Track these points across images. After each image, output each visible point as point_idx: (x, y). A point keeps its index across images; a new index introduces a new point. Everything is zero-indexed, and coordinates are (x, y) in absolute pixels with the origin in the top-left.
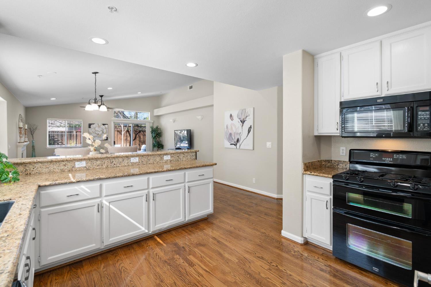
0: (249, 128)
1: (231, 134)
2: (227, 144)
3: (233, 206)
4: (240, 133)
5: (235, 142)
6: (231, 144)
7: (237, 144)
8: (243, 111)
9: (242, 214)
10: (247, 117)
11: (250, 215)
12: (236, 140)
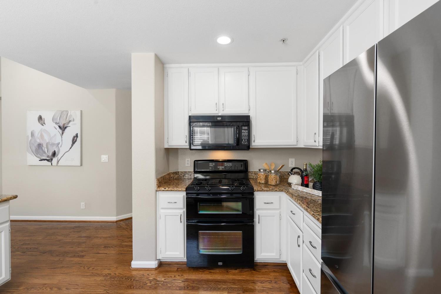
0: (74, 137)
1: (40, 146)
2: (33, 160)
4: (59, 143)
6: (41, 160)
7: (52, 160)
10: (70, 121)
12: (50, 154)
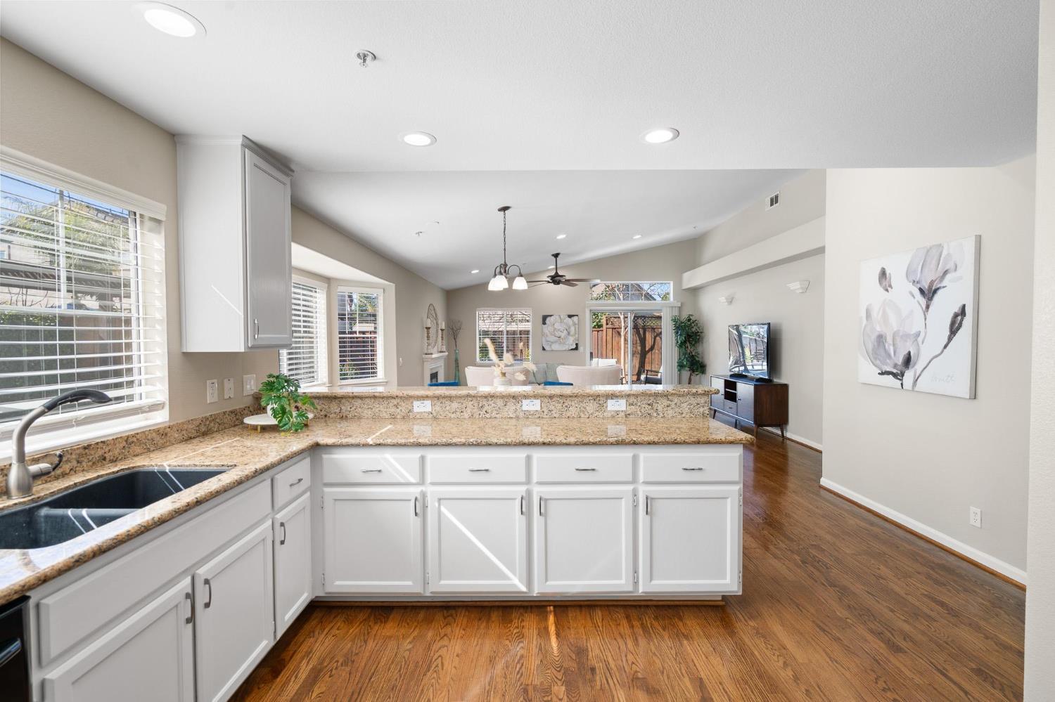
0: (956, 315)
1: (881, 339)
2: (868, 371)
3: (843, 592)
4: (918, 334)
5: (895, 366)
6: (882, 374)
7: (903, 375)
8: (933, 253)
9: (861, 630)
10: (946, 273)
11: (897, 649)
12: (900, 360)
